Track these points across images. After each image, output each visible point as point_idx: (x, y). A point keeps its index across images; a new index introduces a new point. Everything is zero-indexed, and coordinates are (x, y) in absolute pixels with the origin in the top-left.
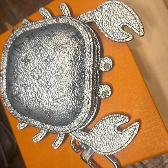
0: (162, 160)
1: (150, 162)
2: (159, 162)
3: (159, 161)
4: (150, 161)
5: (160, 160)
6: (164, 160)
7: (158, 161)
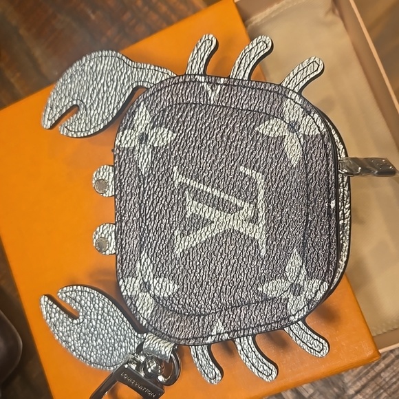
0: (343, 389)
1: (318, 393)
2: (336, 393)
3: (336, 390)
4: (318, 390)
5: (339, 388)
6: (348, 389)
7: (334, 391)
